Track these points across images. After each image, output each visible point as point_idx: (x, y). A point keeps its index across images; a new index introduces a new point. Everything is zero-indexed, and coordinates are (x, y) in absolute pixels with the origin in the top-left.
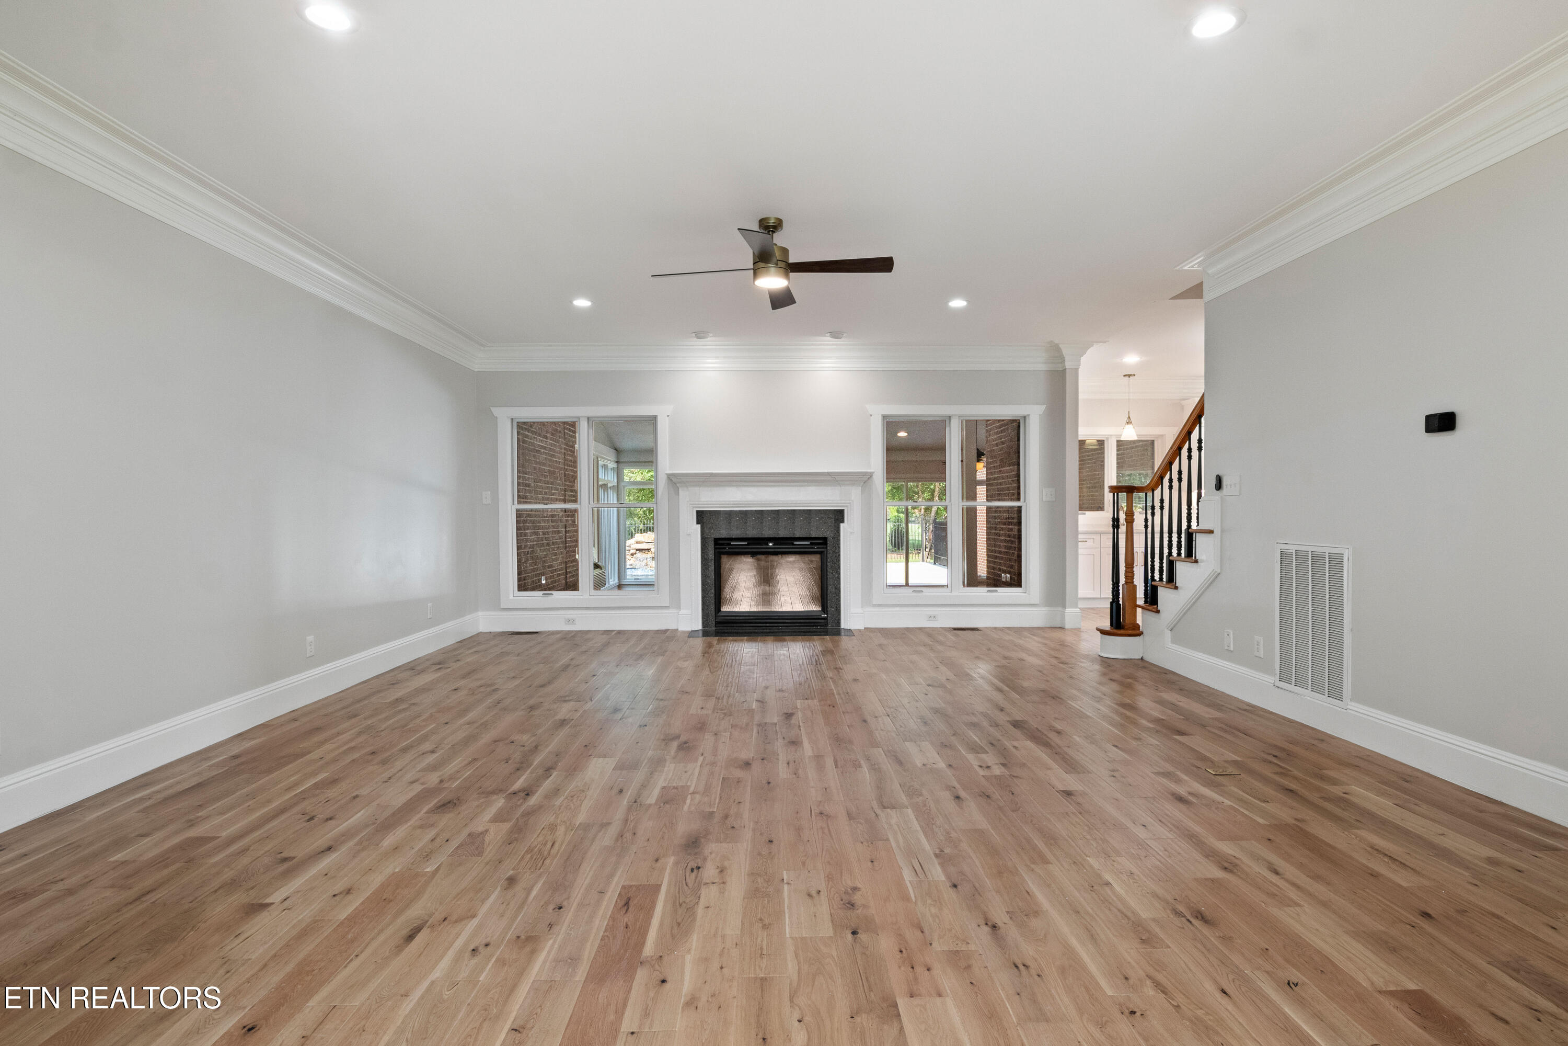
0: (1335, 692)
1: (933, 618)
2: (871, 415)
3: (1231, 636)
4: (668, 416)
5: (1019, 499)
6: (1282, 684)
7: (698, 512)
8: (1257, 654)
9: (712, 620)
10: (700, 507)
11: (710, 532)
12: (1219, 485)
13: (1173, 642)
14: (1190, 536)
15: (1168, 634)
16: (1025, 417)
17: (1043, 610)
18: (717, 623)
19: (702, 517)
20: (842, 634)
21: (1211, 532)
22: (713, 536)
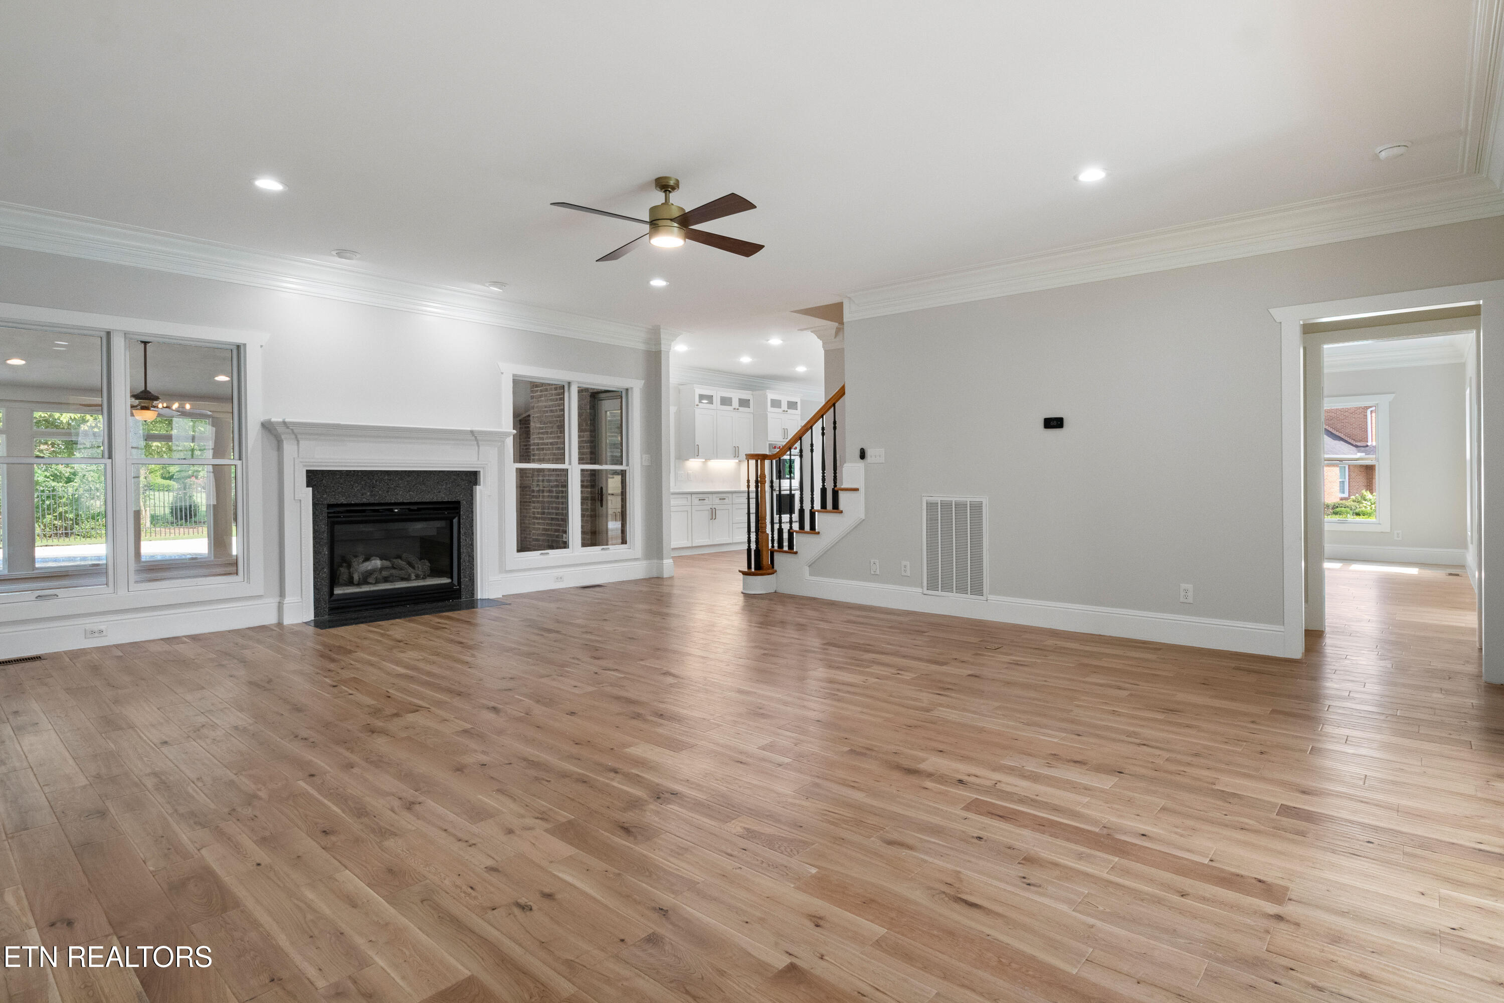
0: (977, 590)
1: (560, 579)
2: (502, 373)
3: (878, 564)
4: (261, 346)
5: (621, 464)
6: (930, 592)
7: (308, 471)
8: (905, 574)
9: (326, 606)
10: (311, 466)
11: (322, 497)
12: (863, 455)
13: (810, 575)
14: (835, 494)
15: (807, 569)
16: (627, 390)
17: (644, 563)
18: (331, 609)
19: (314, 478)
20: (479, 606)
21: (856, 490)
22: (325, 502)
